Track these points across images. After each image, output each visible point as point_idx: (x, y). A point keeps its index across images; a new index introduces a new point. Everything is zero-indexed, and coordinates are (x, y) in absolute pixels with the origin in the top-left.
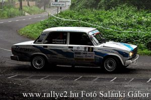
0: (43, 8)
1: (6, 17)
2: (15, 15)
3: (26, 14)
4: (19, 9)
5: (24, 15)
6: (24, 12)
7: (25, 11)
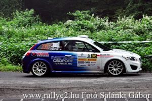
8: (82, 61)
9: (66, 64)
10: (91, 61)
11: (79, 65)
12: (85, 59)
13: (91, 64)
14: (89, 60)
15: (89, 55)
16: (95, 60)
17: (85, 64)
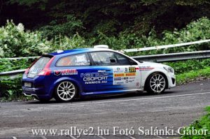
8: (119, 77)
9: (99, 82)
10: (129, 77)
11: (115, 83)
12: (123, 75)
13: (129, 80)
14: (127, 75)
15: (126, 69)
16: (134, 74)
17: (122, 81)
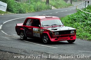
0: (69, 2)
1: (33, 10)
2: (42, 9)
3: (53, 8)
4: (46, 3)
5: (51, 9)
6: (50, 6)
7: (52, 5)
